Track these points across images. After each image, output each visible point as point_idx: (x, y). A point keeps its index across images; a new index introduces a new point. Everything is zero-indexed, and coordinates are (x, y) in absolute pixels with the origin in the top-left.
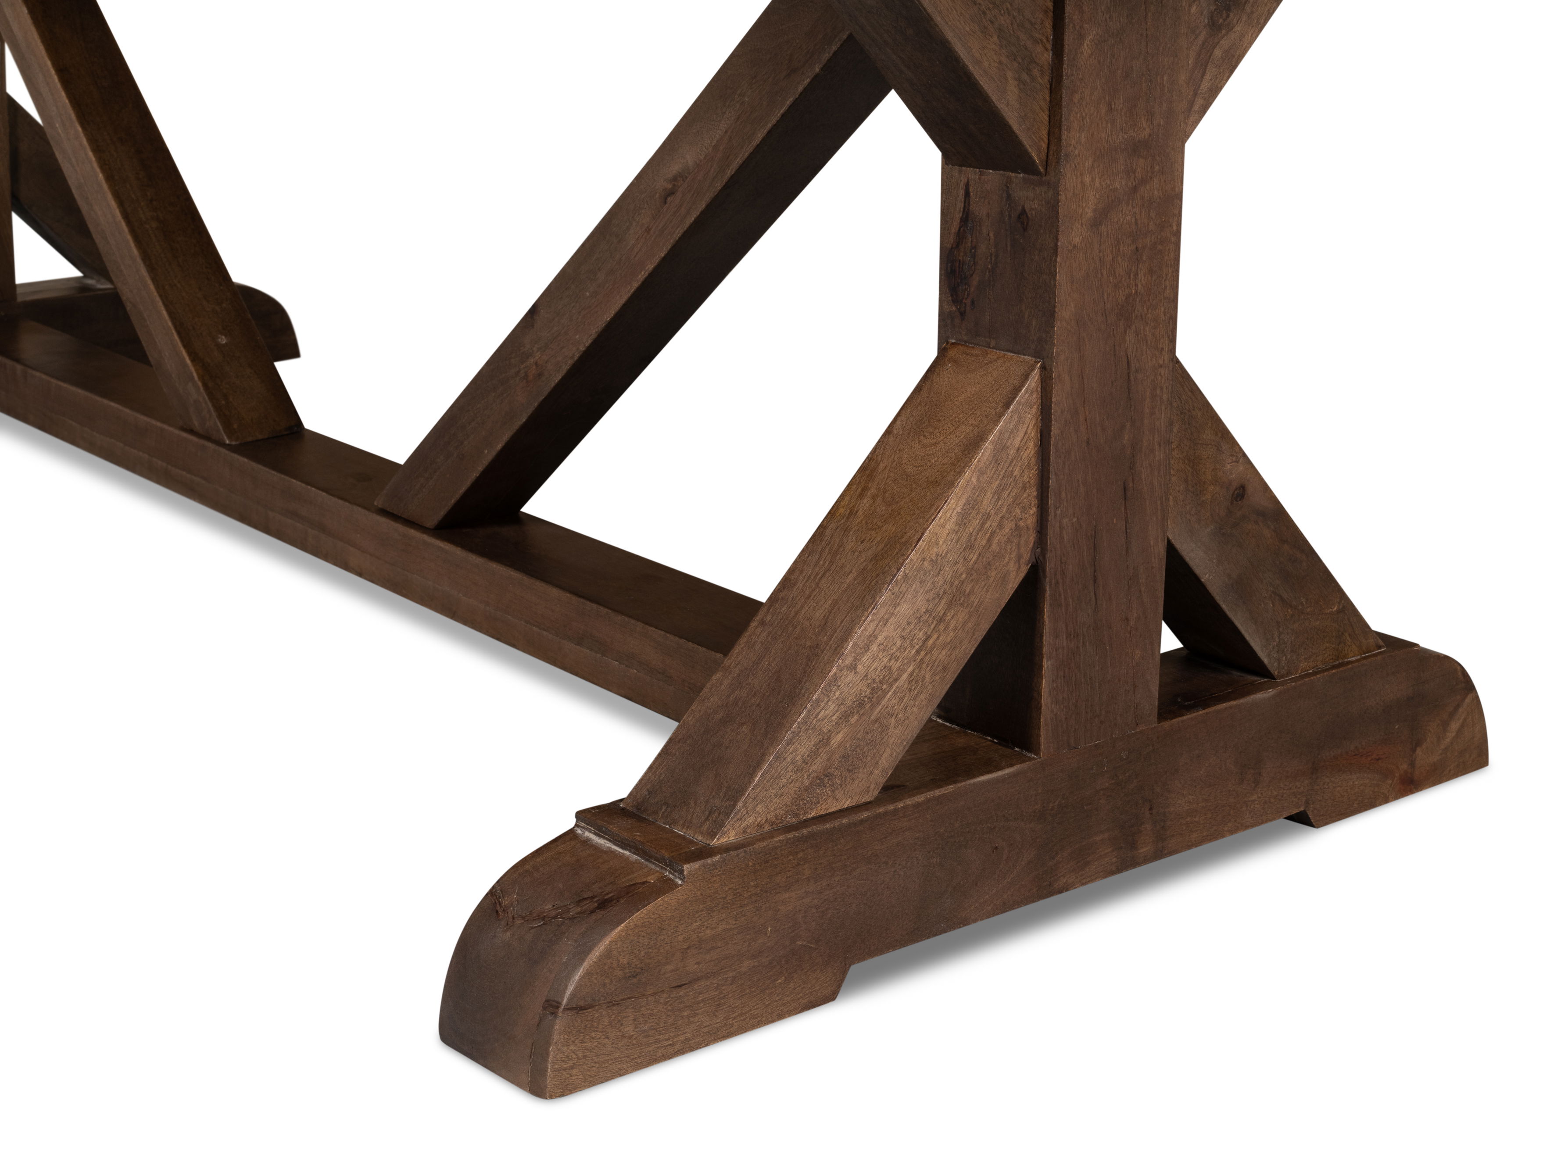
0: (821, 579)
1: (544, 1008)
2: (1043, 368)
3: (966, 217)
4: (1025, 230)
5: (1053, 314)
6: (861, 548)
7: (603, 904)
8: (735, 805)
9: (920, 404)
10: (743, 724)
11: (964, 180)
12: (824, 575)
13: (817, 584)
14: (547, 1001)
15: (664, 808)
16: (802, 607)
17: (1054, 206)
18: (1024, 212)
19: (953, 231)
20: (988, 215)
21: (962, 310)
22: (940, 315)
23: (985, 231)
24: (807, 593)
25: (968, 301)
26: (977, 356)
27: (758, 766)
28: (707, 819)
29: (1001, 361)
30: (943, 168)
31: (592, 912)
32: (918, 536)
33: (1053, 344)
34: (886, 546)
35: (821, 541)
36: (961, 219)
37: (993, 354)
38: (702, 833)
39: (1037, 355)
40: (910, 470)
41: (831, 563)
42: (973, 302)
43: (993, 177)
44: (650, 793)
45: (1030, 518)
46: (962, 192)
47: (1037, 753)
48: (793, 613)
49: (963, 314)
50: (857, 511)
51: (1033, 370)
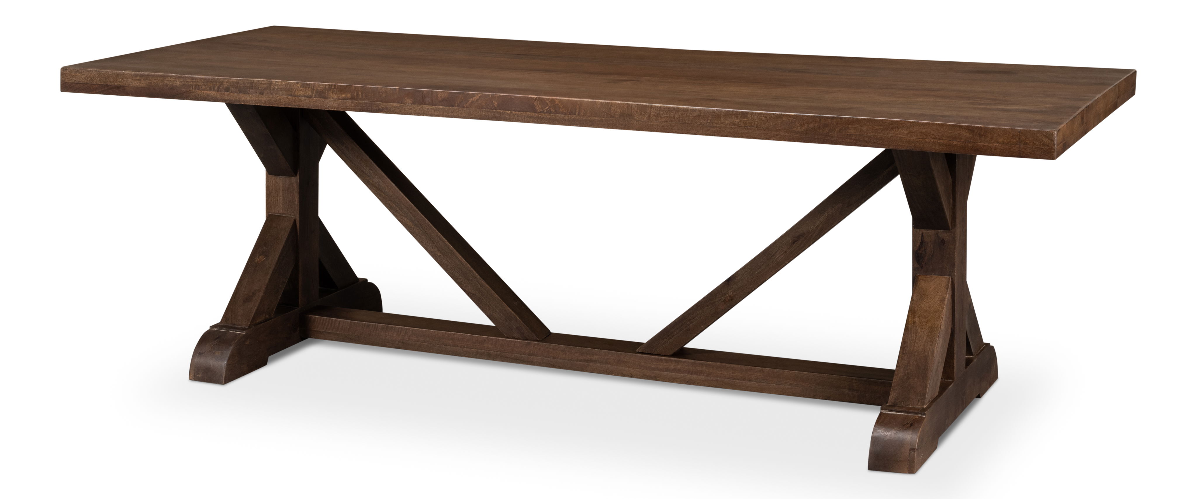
0: (915, 340)
1: (910, 451)
2: (952, 279)
3: (922, 242)
4: (944, 244)
5: (954, 265)
6: (923, 330)
7: (911, 425)
8: (925, 397)
9: (918, 292)
10: (914, 378)
11: (921, 232)
12: (915, 339)
13: (915, 341)
14: (910, 449)
15: (903, 402)
16: (914, 347)
17: (954, 238)
18: (943, 239)
19: (917, 246)
20: (930, 241)
21: (922, 266)
22: (913, 268)
23: (929, 245)
24: (913, 344)
25: (924, 264)
26: (929, 277)
27: (926, 387)
28: (918, 402)
29: (938, 278)
30: (913, 230)
31: (910, 427)
32: (940, 325)
33: (955, 272)
34: (931, 329)
35: (909, 330)
36: (920, 243)
37: (934, 277)
38: (919, 405)
39: (949, 275)
40: (926, 309)
41: (916, 335)
42: (925, 264)
43: (931, 232)
44: (895, 400)
45: (951, 317)
46: (920, 236)
47: (953, 379)
48: (912, 350)
49: (922, 267)
50: (916, 322)
51: (950, 279)
